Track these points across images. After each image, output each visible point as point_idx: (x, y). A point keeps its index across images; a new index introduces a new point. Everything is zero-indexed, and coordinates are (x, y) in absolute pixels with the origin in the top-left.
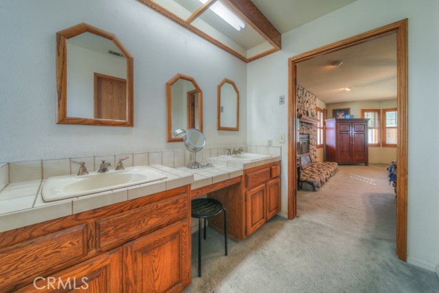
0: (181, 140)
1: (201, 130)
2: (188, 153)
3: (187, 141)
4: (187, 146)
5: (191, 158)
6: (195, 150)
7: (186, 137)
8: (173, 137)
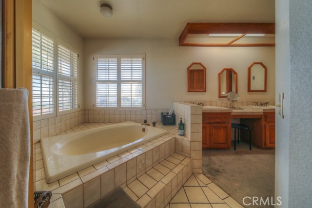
0: (226, 97)
1: (237, 92)
2: (229, 103)
3: (229, 97)
4: (229, 99)
5: (230, 105)
6: (233, 101)
7: (228, 95)
8: (221, 95)
